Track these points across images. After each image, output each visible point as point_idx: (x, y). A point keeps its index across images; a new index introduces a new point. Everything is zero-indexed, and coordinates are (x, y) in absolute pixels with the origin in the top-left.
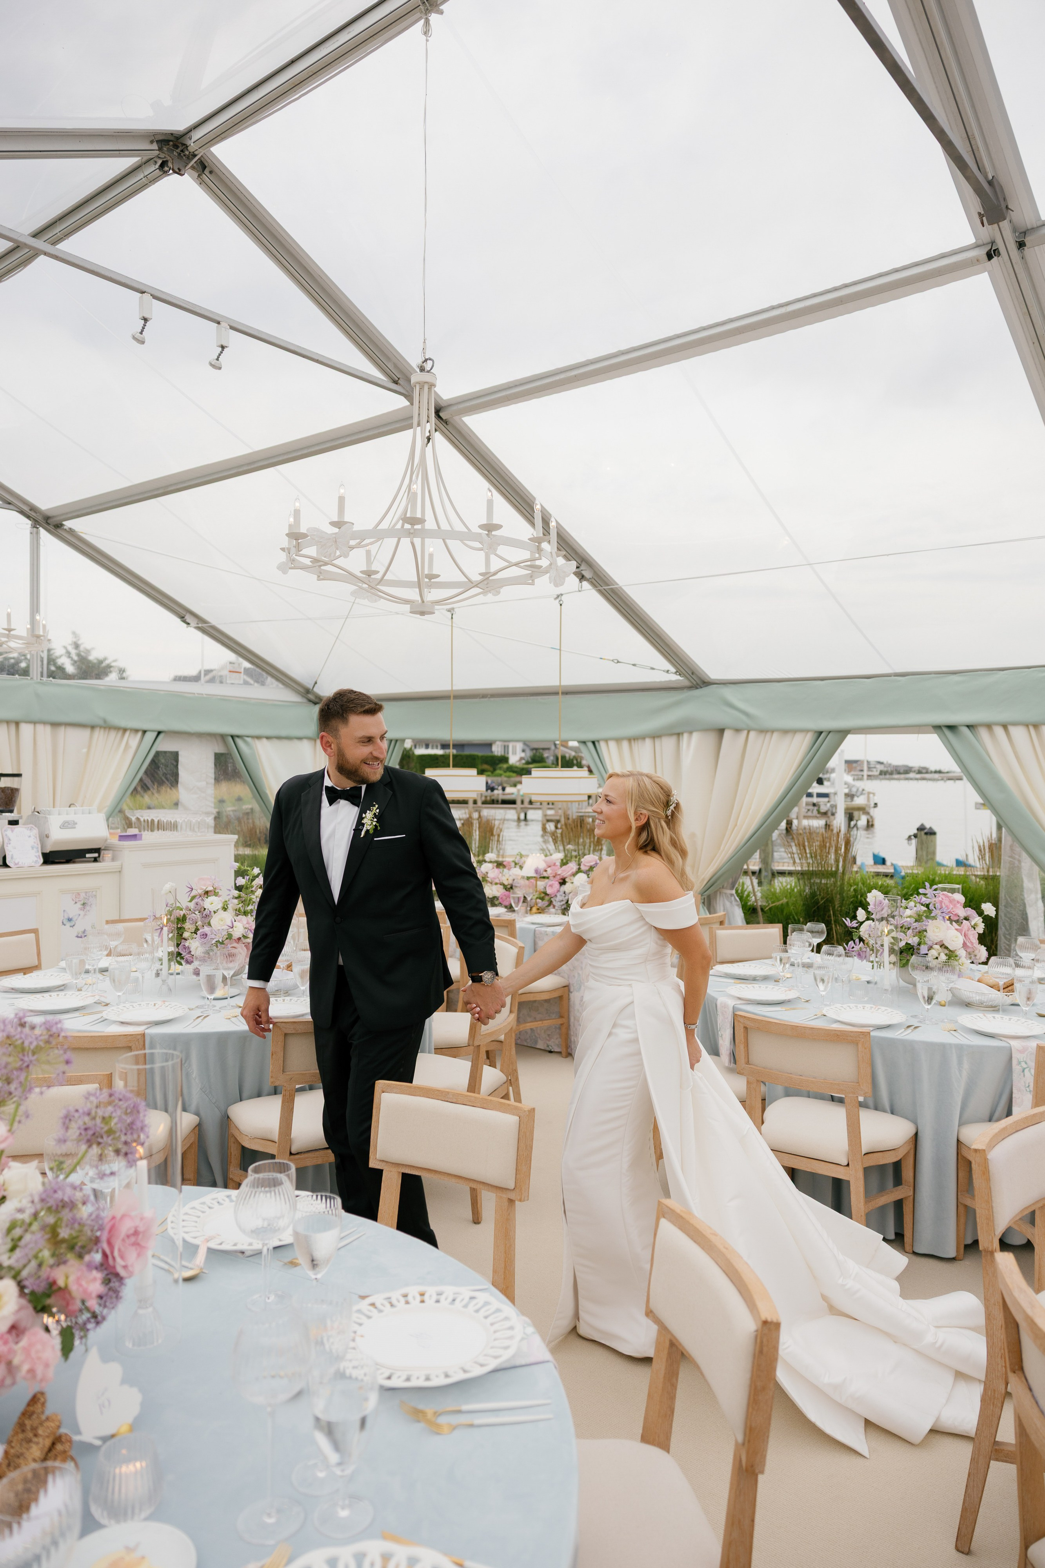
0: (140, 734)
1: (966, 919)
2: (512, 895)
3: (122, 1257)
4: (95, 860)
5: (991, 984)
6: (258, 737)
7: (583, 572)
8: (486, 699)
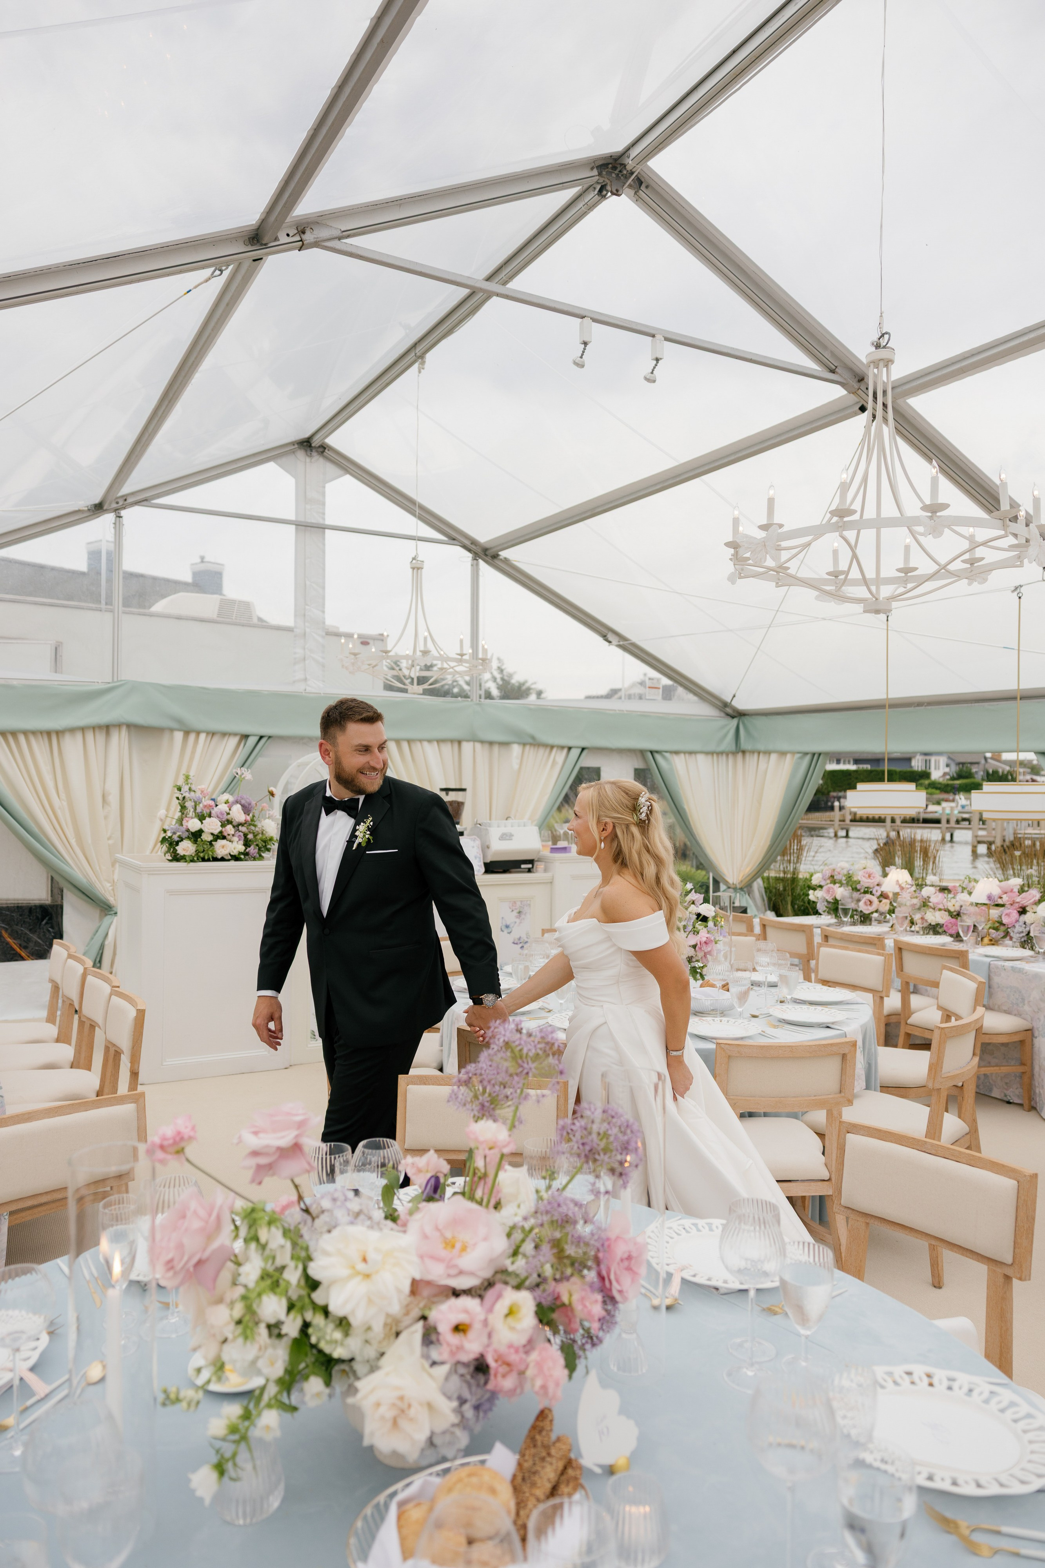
0: (565, 750)
2: (959, 923)
3: (617, 1281)
4: (530, 871)
6: (677, 753)
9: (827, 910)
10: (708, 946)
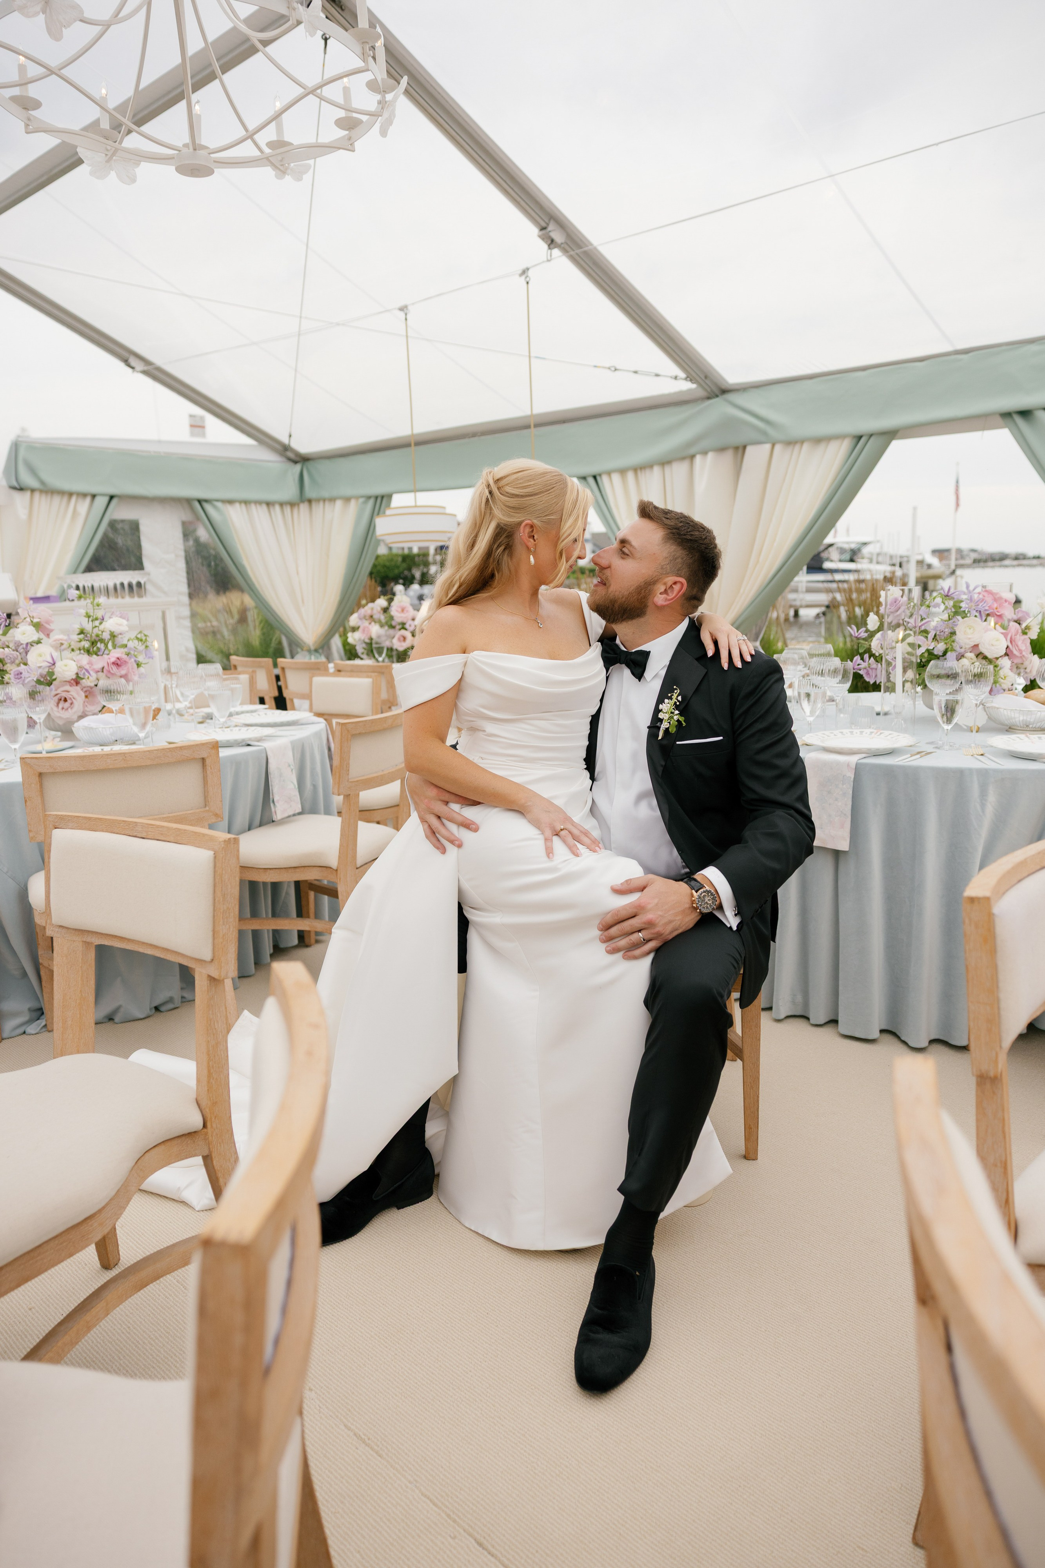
0: (88, 499)
1: (1017, 621)
5: (1041, 700)
6: (230, 502)
7: (553, 235)
9: (365, 652)
10: (120, 669)
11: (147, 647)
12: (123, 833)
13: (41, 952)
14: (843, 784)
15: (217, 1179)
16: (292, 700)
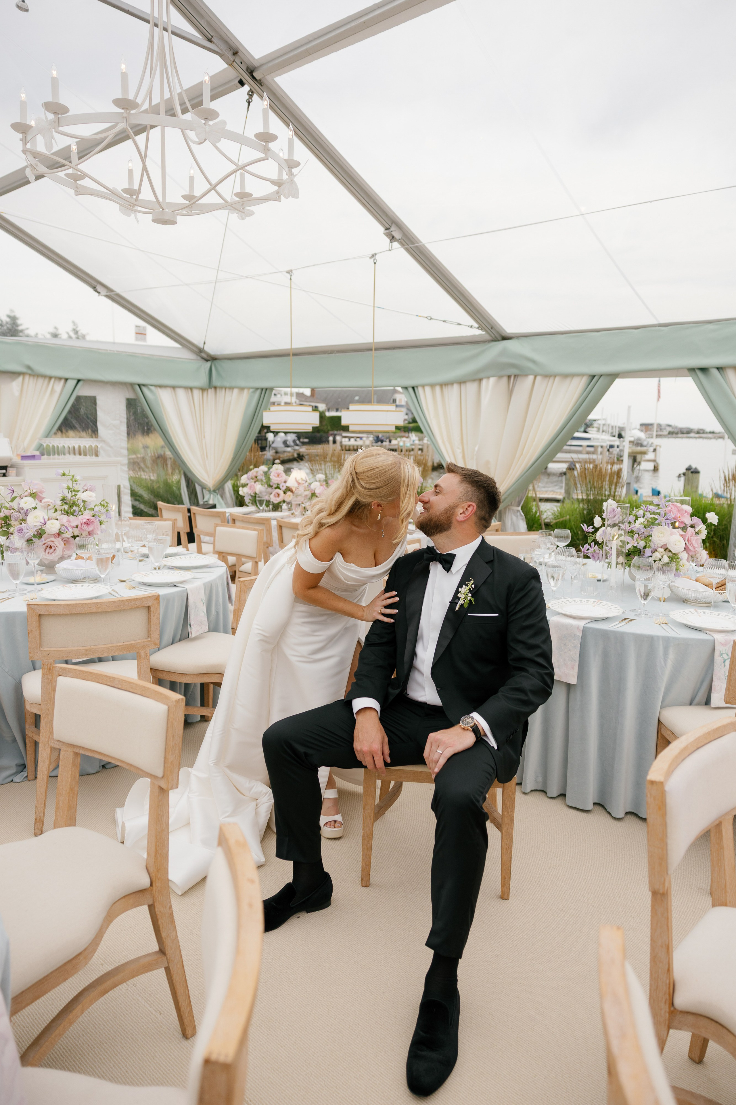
0: (63, 381)
1: (692, 526)
4: (4, 475)
5: (706, 584)
6: (160, 386)
7: (394, 233)
8: (333, 354)
9: (251, 502)
10: (89, 526)
11: (107, 510)
12: (105, 683)
13: (27, 726)
14: (574, 640)
15: (157, 920)
16: (199, 536)
